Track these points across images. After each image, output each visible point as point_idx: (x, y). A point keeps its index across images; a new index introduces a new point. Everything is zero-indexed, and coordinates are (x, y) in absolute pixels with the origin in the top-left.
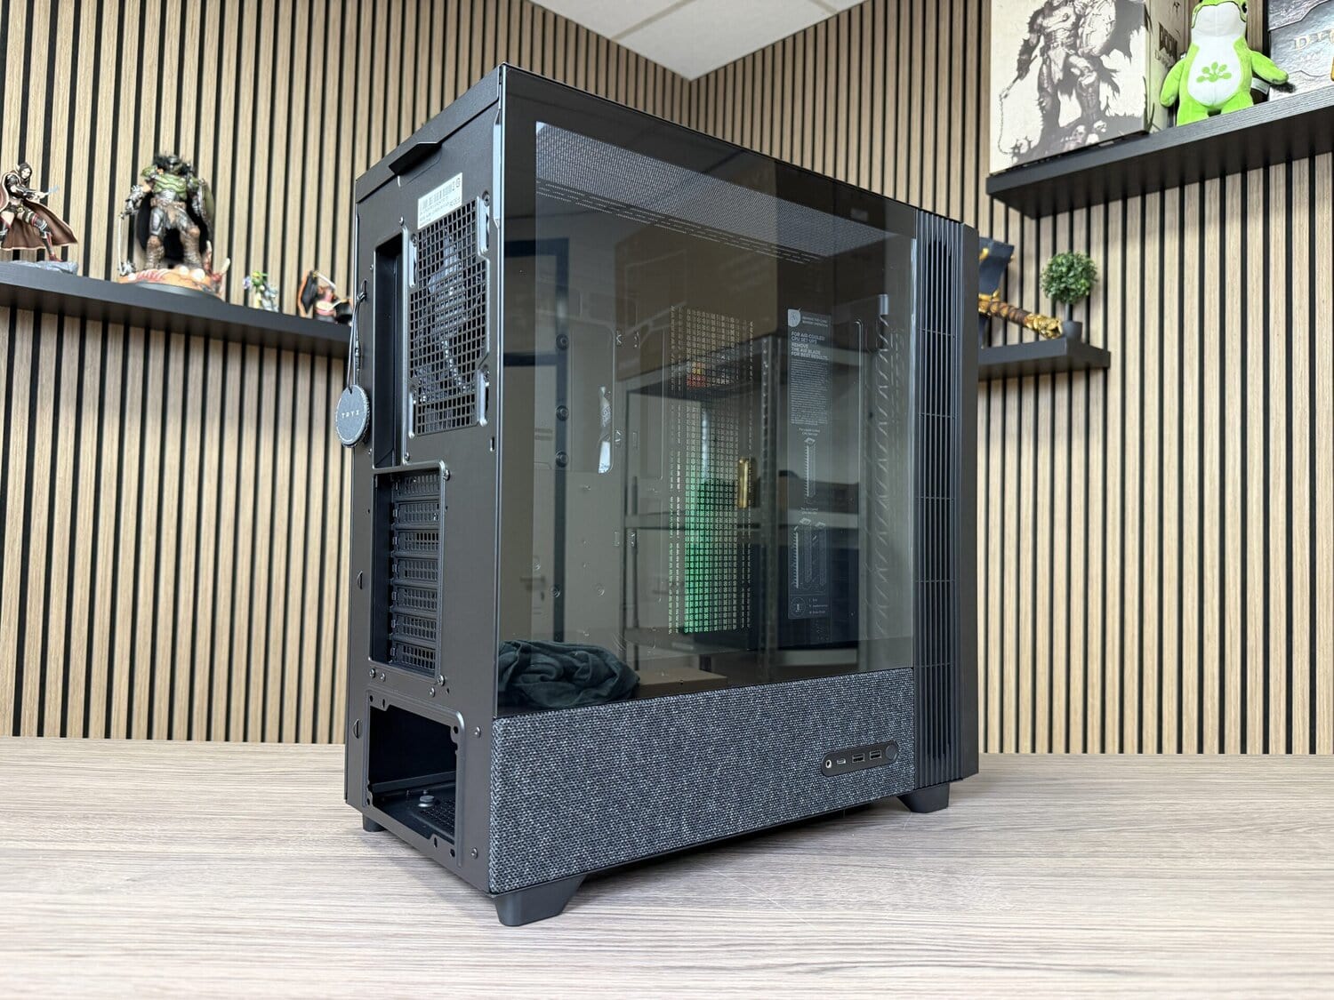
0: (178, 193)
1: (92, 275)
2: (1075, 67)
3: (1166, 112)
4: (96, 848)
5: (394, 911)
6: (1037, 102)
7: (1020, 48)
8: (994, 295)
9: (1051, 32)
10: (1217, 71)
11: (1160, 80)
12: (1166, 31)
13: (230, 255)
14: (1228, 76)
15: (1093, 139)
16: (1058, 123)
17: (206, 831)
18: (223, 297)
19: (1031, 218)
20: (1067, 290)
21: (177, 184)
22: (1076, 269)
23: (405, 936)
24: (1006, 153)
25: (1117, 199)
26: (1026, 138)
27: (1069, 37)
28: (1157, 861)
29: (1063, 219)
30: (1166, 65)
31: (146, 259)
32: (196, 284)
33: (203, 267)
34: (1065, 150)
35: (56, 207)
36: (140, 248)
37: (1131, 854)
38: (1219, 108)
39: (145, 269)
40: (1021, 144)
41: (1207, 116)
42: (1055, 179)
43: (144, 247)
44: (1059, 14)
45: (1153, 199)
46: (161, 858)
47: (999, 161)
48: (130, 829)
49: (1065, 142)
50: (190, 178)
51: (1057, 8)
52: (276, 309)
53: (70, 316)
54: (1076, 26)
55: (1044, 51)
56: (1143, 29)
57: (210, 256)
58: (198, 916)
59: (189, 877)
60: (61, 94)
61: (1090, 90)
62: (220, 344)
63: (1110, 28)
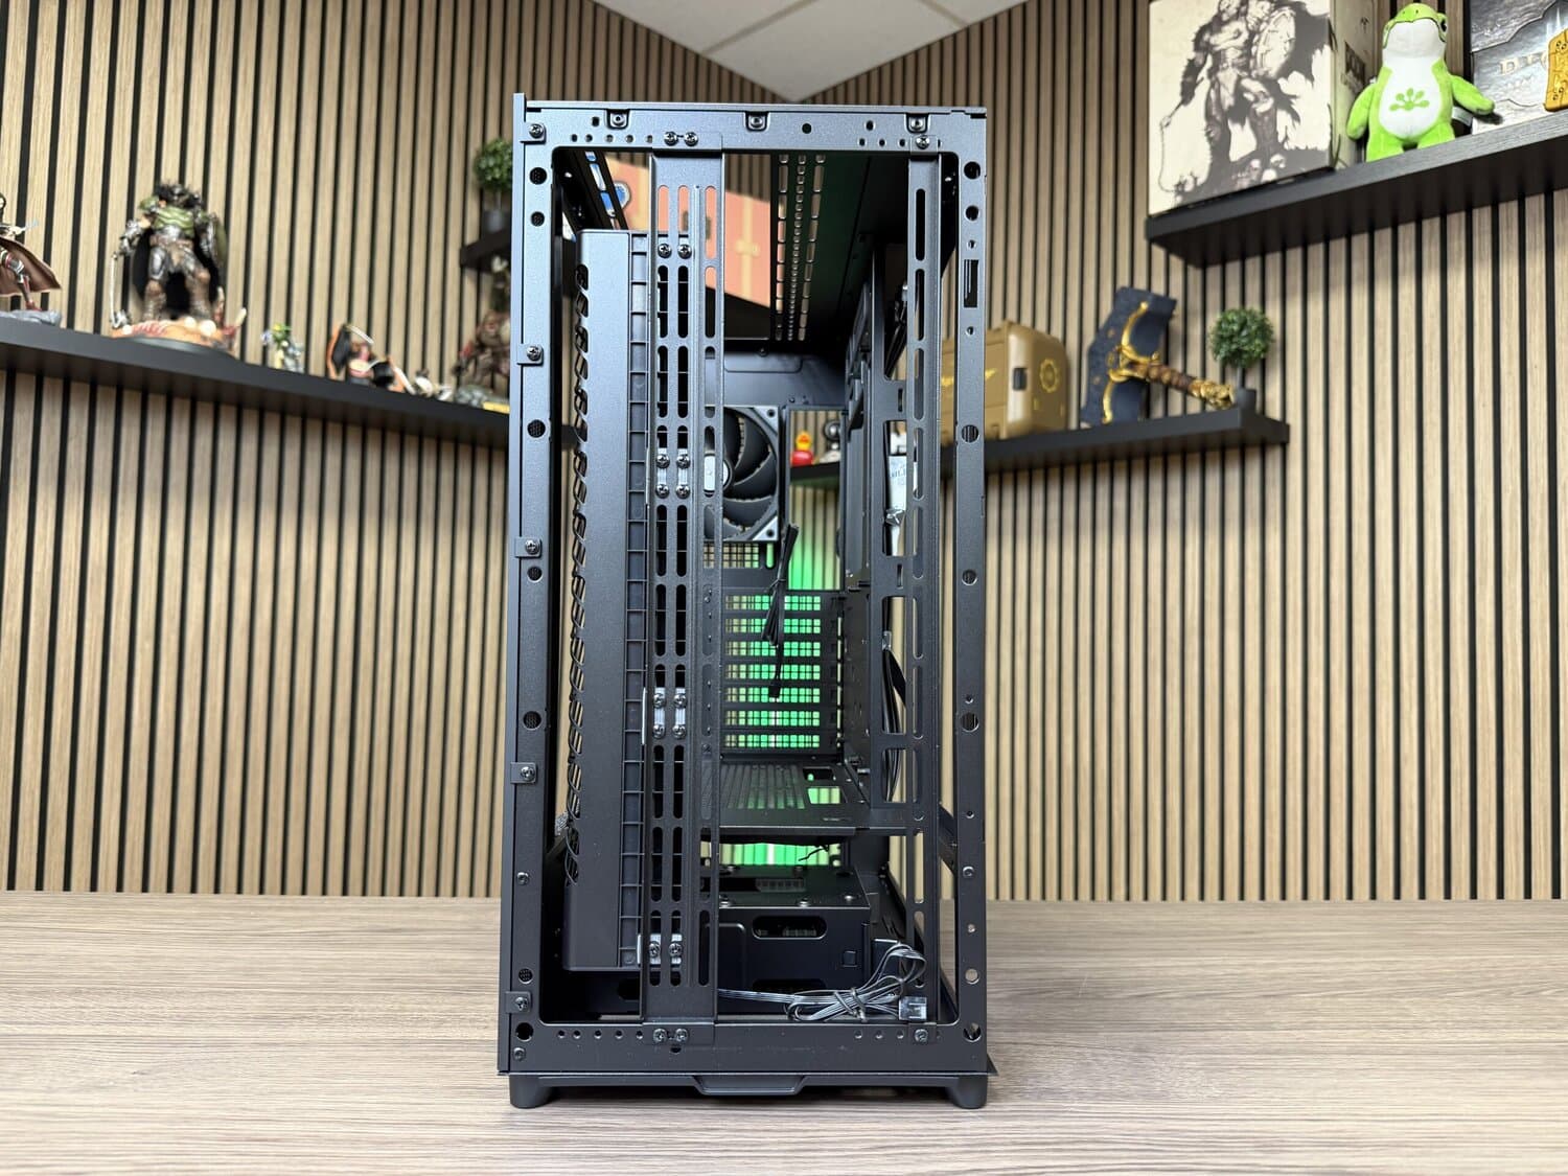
0: (183, 230)
1: (79, 327)
2: (1248, 91)
3: (1354, 145)
4: (92, 1032)
5: (469, 1108)
6: (1204, 132)
7: (1183, 69)
8: (1154, 357)
9: (1220, 51)
10: (1413, 98)
11: (1347, 108)
12: (1353, 52)
13: (245, 304)
14: (1425, 104)
15: (1270, 175)
16: (1228, 158)
17: (228, 1008)
18: (236, 354)
19: (1196, 266)
20: (1238, 353)
21: (182, 218)
22: (1249, 329)
23: (485, 1141)
24: (1167, 191)
25: (1295, 246)
26: (1191, 174)
27: (1241, 57)
28: (1385, 1034)
29: (1233, 269)
30: (1353, 91)
31: (143, 308)
32: (204, 338)
33: (213, 319)
34: (1237, 187)
35: (35, 245)
36: (136, 294)
37: (1353, 1025)
38: (1415, 141)
39: (142, 320)
40: (1186, 181)
41: (1400, 151)
42: (1224, 223)
43: (142, 294)
44: (1229, 30)
45: (1338, 247)
46: (175, 1045)
47: (1161, 200)
48: (135, 1008)
49: (1237, 178)
50: (198, 212)
51: (1227, 22)
52: (301, 369)
53: (49, 376)
54: (1249, 44)
55: (1212, 73)
56: (1327, 48)
57: (222, 306)
58: (225, 1119)
59: (212, 1068)
60: (42, 110)
61: (1266, 118)
62: (233, 410)
63: (1288, 44)
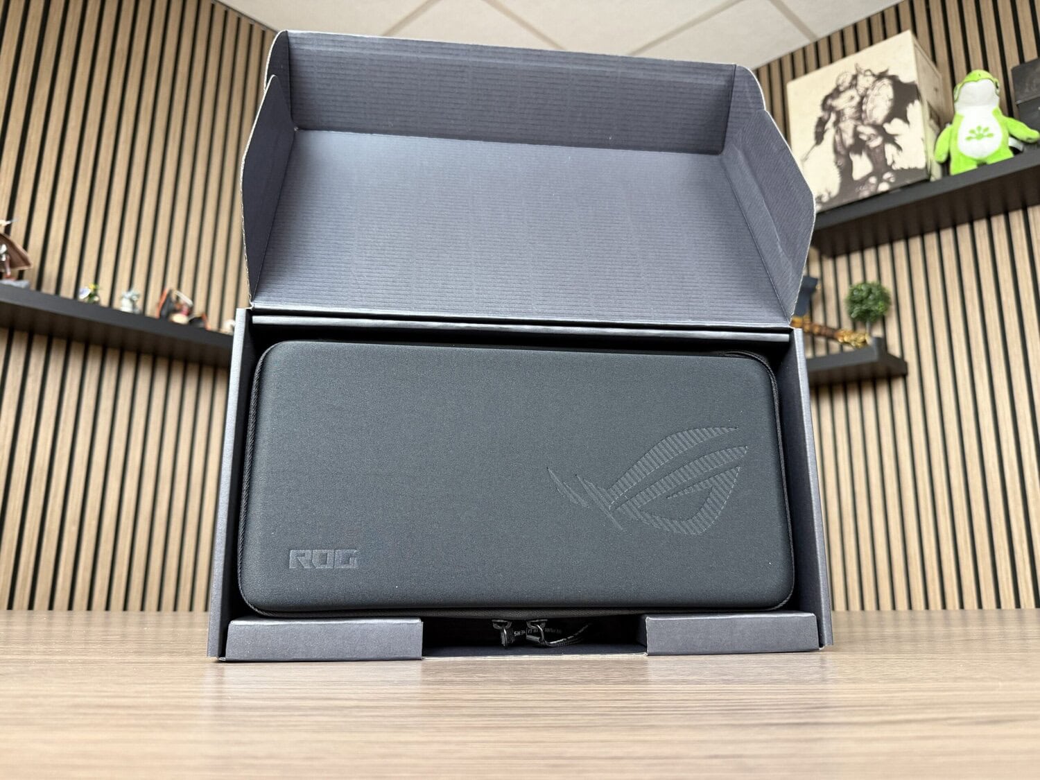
2: (862, 133)
6: (834, 164)
7: (815, 123)
8: (805, 316)
9: (840, 109)
10: (981, 132)
12: (933, 107)
14: (991, 135)
15: (884, 187)
16: (852, 178)
19: (829, 257)
20: (868, 312)
22: (874, 294)
25: (899, 240)
26: (826, 190)
27: (853, 113)
29: (855, 257)
30: (936, 132)
34: (860, 197)
38: (985, 160)
40: (822, 195)
41: (977, 167)
44: (845, 96)
45: (931, 239)
49: (860, 191)
51: (844, 91)
54: (861, 104)
55: (836, 123)
56: (916, 103)
61: (877, 151)
63: (889, 104)
